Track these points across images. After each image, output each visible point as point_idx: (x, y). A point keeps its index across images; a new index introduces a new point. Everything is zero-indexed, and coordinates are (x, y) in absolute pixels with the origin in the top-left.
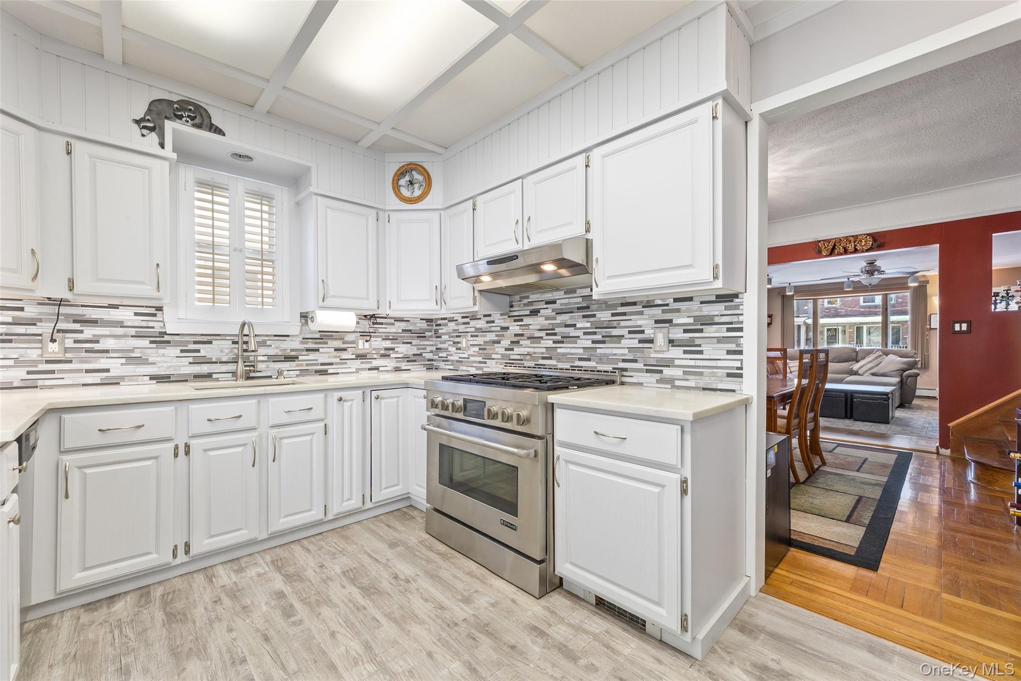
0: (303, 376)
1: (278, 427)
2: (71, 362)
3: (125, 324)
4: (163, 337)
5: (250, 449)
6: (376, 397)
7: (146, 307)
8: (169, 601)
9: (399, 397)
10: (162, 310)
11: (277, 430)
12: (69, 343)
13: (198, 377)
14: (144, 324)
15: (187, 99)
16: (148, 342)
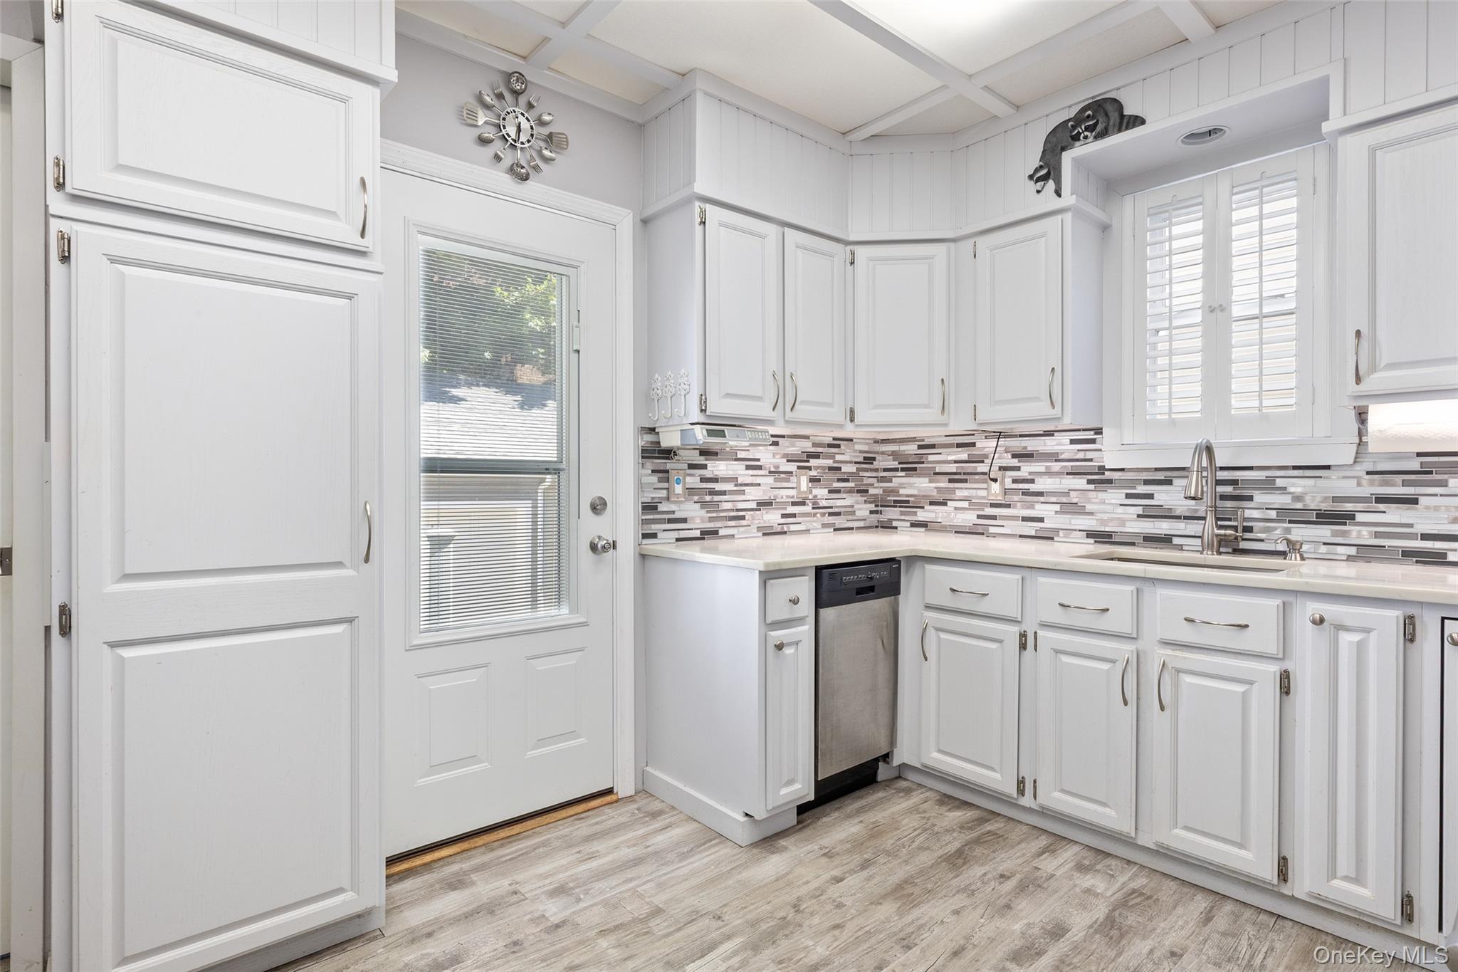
1: (1174, 647)
2: (1008, 506)
3: (1061, 457)
4: (1103, 474)
5: (1119, 667)
7: (1084, 430)
10: (1101, 433)
11: (1169, 652)
12: (1008, 483)
13: (1150, 539)
14: (1081, 455)
16: (1085, 481)
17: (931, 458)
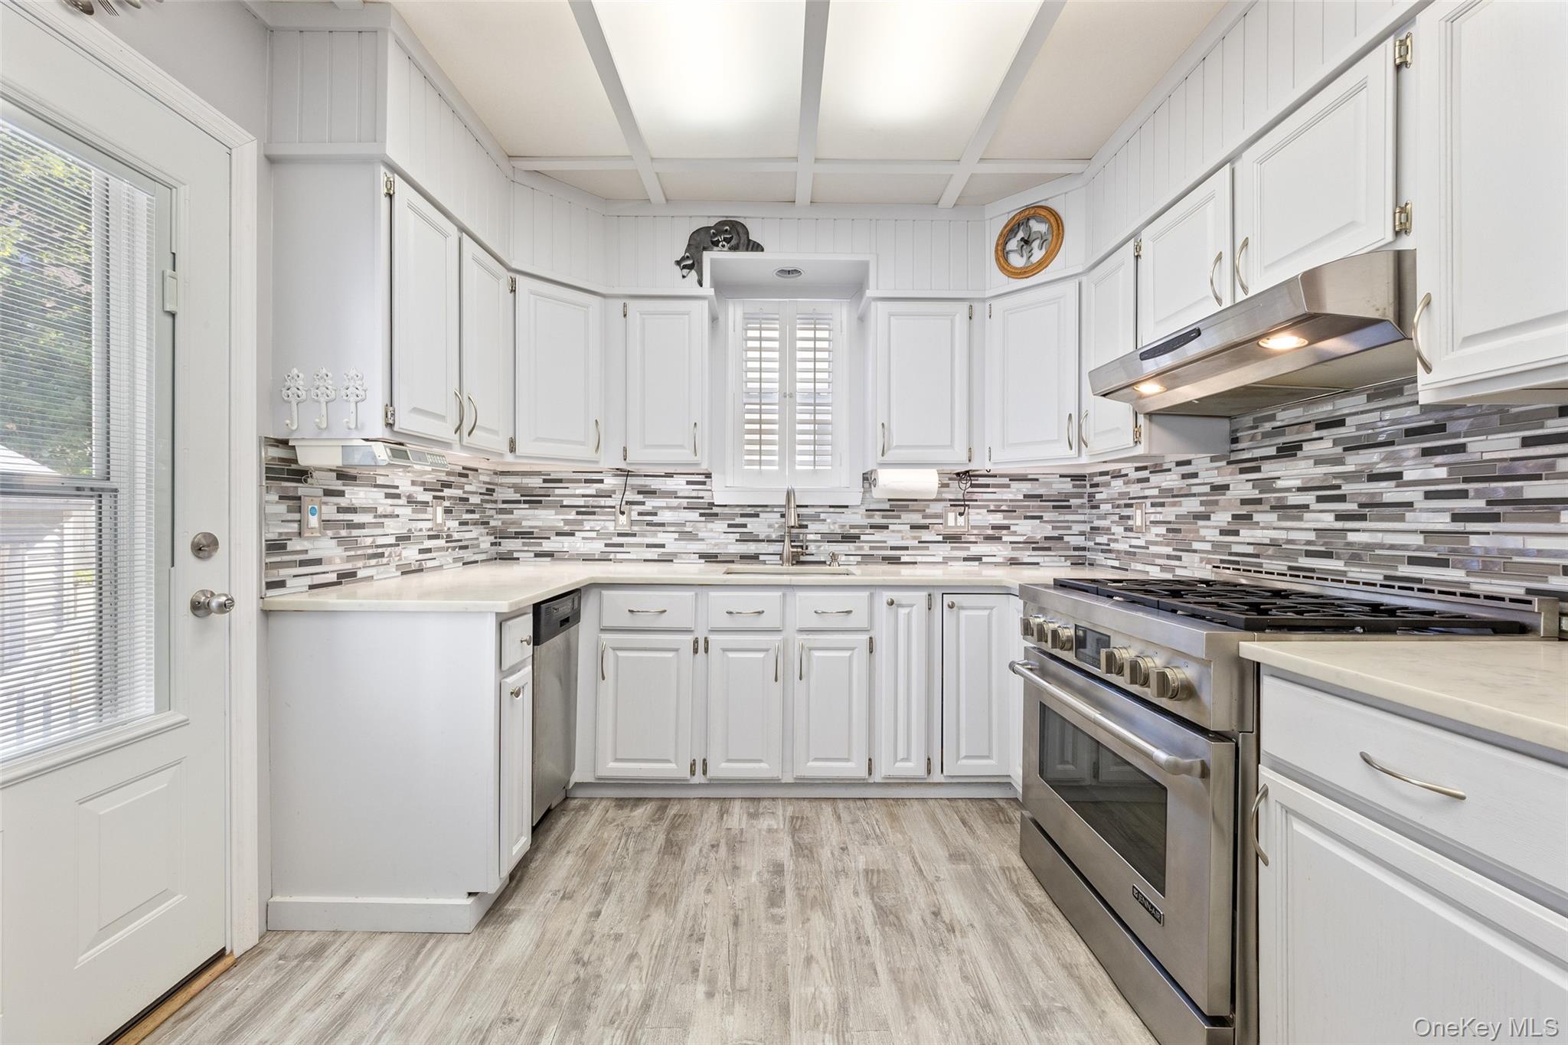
0: (866, 563)
1: (807, 633)
2: (634, 535)
3: (679, 495)
4: (712, 509)
5: (772, 655)
6: (950, 604)
7: (698, 474)
8: (676, 825)
9: (992, 608)
10: (711, 477)
11: (805, 637)
12: (635, 516)
13: (745, 558)
14: (694, 494)
15: (724, 219)
16: (698, 514)
17: (557, 492)
